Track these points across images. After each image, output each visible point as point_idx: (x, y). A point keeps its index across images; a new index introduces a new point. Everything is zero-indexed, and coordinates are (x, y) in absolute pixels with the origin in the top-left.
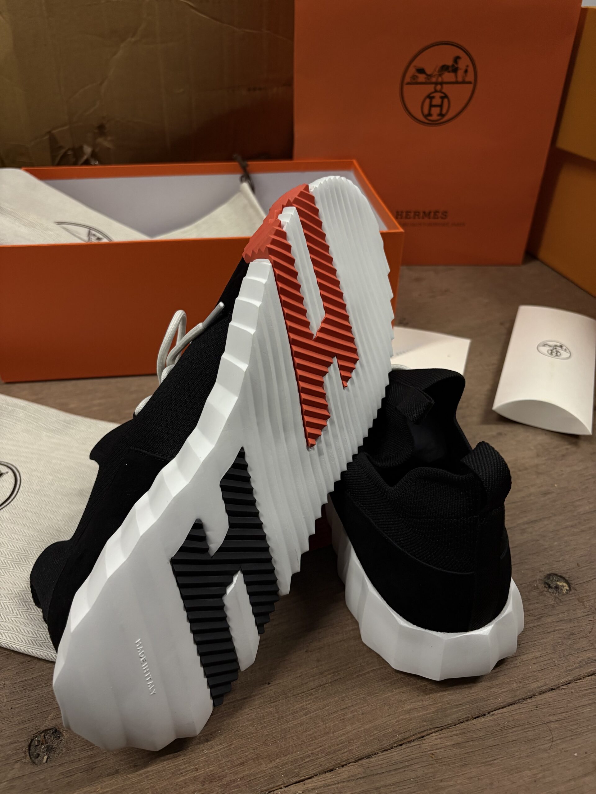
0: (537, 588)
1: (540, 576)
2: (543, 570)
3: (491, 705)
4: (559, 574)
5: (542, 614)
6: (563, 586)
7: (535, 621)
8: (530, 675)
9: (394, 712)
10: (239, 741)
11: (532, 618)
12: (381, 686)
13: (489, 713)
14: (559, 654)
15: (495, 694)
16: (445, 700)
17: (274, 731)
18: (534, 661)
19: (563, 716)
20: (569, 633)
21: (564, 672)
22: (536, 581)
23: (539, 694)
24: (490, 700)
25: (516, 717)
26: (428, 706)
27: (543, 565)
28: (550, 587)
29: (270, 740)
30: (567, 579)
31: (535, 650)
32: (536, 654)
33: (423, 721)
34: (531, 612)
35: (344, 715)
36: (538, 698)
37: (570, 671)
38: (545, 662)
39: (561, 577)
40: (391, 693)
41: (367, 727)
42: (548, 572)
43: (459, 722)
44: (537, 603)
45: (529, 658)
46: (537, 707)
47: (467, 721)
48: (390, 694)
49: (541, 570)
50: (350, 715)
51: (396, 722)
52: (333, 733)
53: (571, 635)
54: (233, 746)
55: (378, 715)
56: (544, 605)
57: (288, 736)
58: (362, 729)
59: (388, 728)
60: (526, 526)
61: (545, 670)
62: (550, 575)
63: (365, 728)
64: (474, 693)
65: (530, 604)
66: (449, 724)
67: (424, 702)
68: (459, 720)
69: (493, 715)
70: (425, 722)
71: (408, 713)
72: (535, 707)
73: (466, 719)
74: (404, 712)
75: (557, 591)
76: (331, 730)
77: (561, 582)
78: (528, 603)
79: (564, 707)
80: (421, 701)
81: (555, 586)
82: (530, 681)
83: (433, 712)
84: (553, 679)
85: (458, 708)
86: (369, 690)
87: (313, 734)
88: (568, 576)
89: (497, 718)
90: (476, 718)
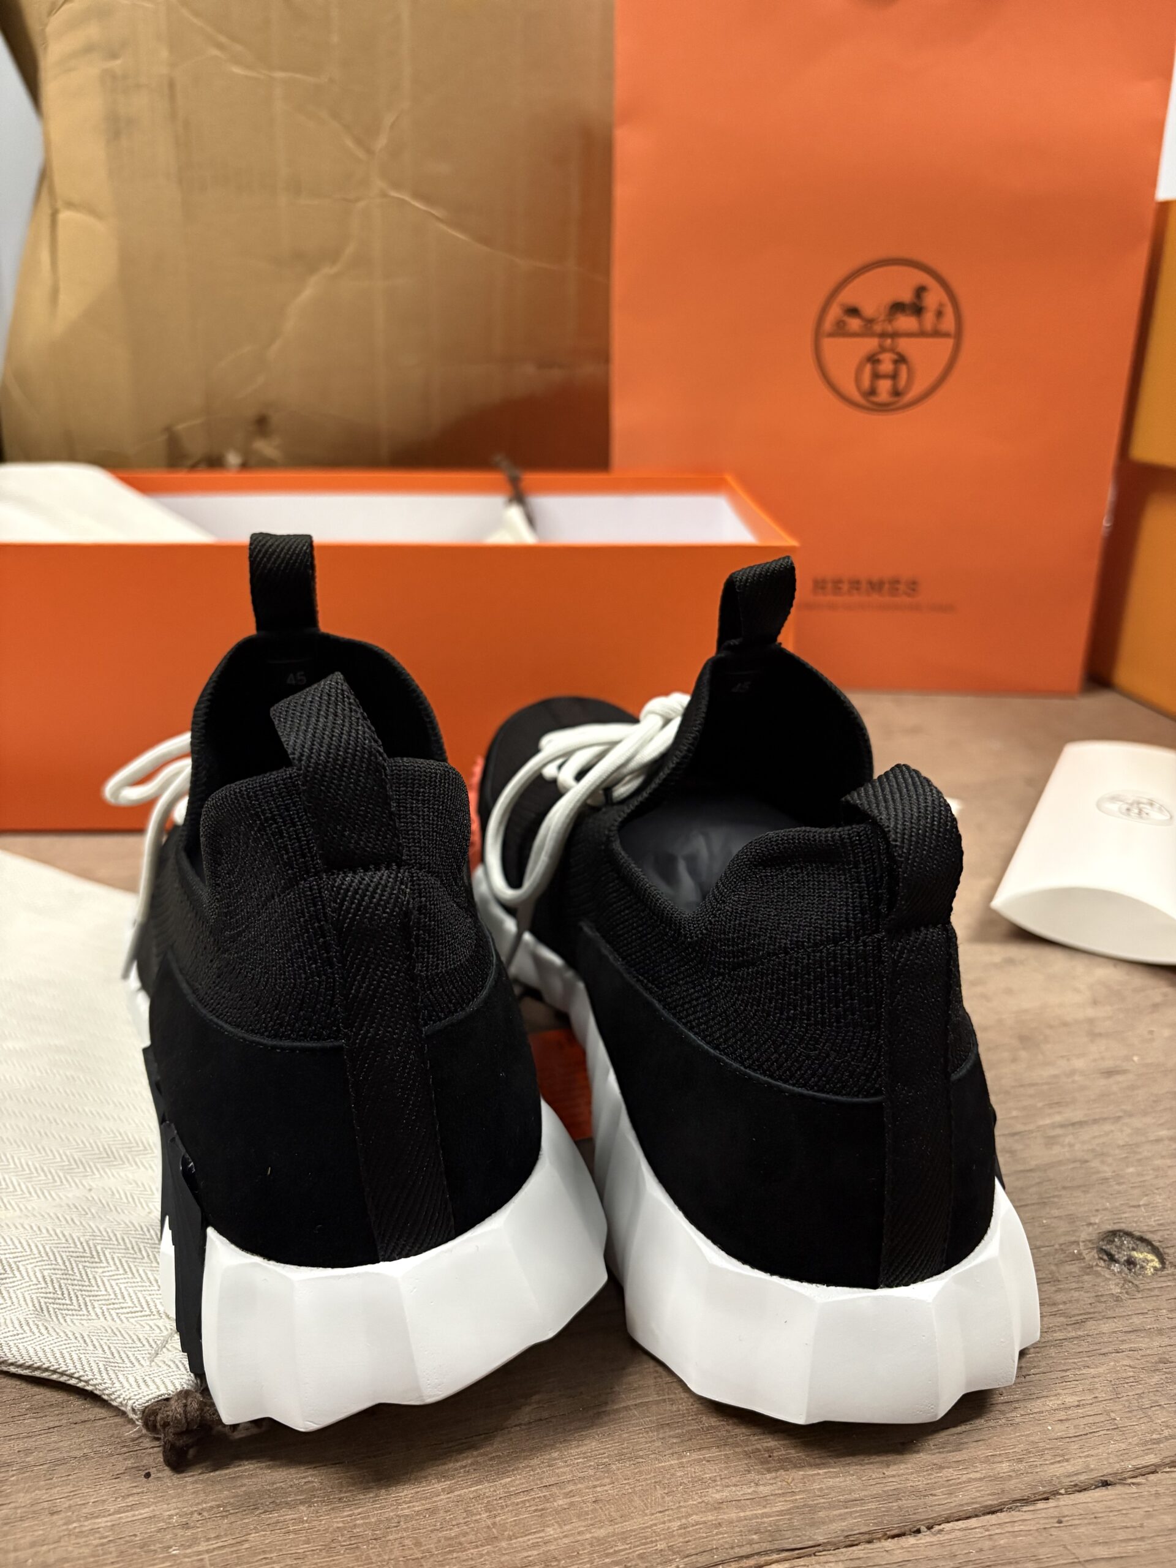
0: (1079, 1257)
1: (1086, 1234)
2: (1097, 1221)
3: (937, 1509)
4: (1137, 1234)
5: (1090, 1313)
6: (1148, 1261)
7: (1069, 1328)
8: (1048, 1446)
9: (677, 1505)
10: (264, 1536)
11: (1062, 1319)
12: (654, 1441)
13: (929, 1528)
14: (1127, 1404)
15: (951, 1482)
16: (816, 1486)
17: (358, 1522)
18: (1062, 1415)
19: (1130, 1548)
20: (1156, 1358)
21: (1137, 1445)
22: (1077, 1243)
23: (1067, 1493)
24: (935, 1495)
25: (1002, 1542)
26: (772, 1497)
27: (1097, 1210)
28: (1112, 1259)
29: (344, 1541)
30: (1157, 1244)
31: (1065, 1391)
32: (1067, 1400)
33: (749, 1531)
34: (1061, 1307)
35: (546, 1499)
36: (1065, 1500)
37: (1154, 1443)
38: (1091, 1420)
39: (1142, 1239)
40: (678, 1459)
41: (601, 1533)
42: (1110, 1227)
43: (849, 1543)
44: (1076, 1289)
45: (1048, 1408)
46: (1060, 1522)
47: (869, 1542)
48: (676, 1462)
49: (1092, 1221)
50: (561, 1502)
51: (680, 1527)
52: (510, 1538)
53: (1160, 1362)
54: (246, 1545)
55: (636, 1508)
56: (1094, 1294)
57: (391, 1537)
58: (588, 1536)
59: (657, 1541)
60: (1059, 1131)
61: (1089, 1436)
62: (1114, 1233)
63: (596, 1535)
64: (894, 1476)
65: (1059, 1290)
66: (819, 1545)
67: (761, 1488)
68: (847, 1536)
69: (941, 1531)
70: (756, 1533)
71: (715, 1509)
72: (1056, 1520)
73: (867, 1537)
74: (703, 1504)
75: (1130, 1270)
76: (506, 1533)
77: (1142, 1253)
78: (1054, 1288)
79: (1134, 1527)
80: (752, 1484)
81: (1125, 1258)
82: (1046, 1460)
83: (781, 1513)
84: (1107, 1459)
85: (847, 1508)
86: (623, 1448)
87: (456, 1537)
88: (1159, 1238)
89: (950, 1540)
90: (893, 1537)
